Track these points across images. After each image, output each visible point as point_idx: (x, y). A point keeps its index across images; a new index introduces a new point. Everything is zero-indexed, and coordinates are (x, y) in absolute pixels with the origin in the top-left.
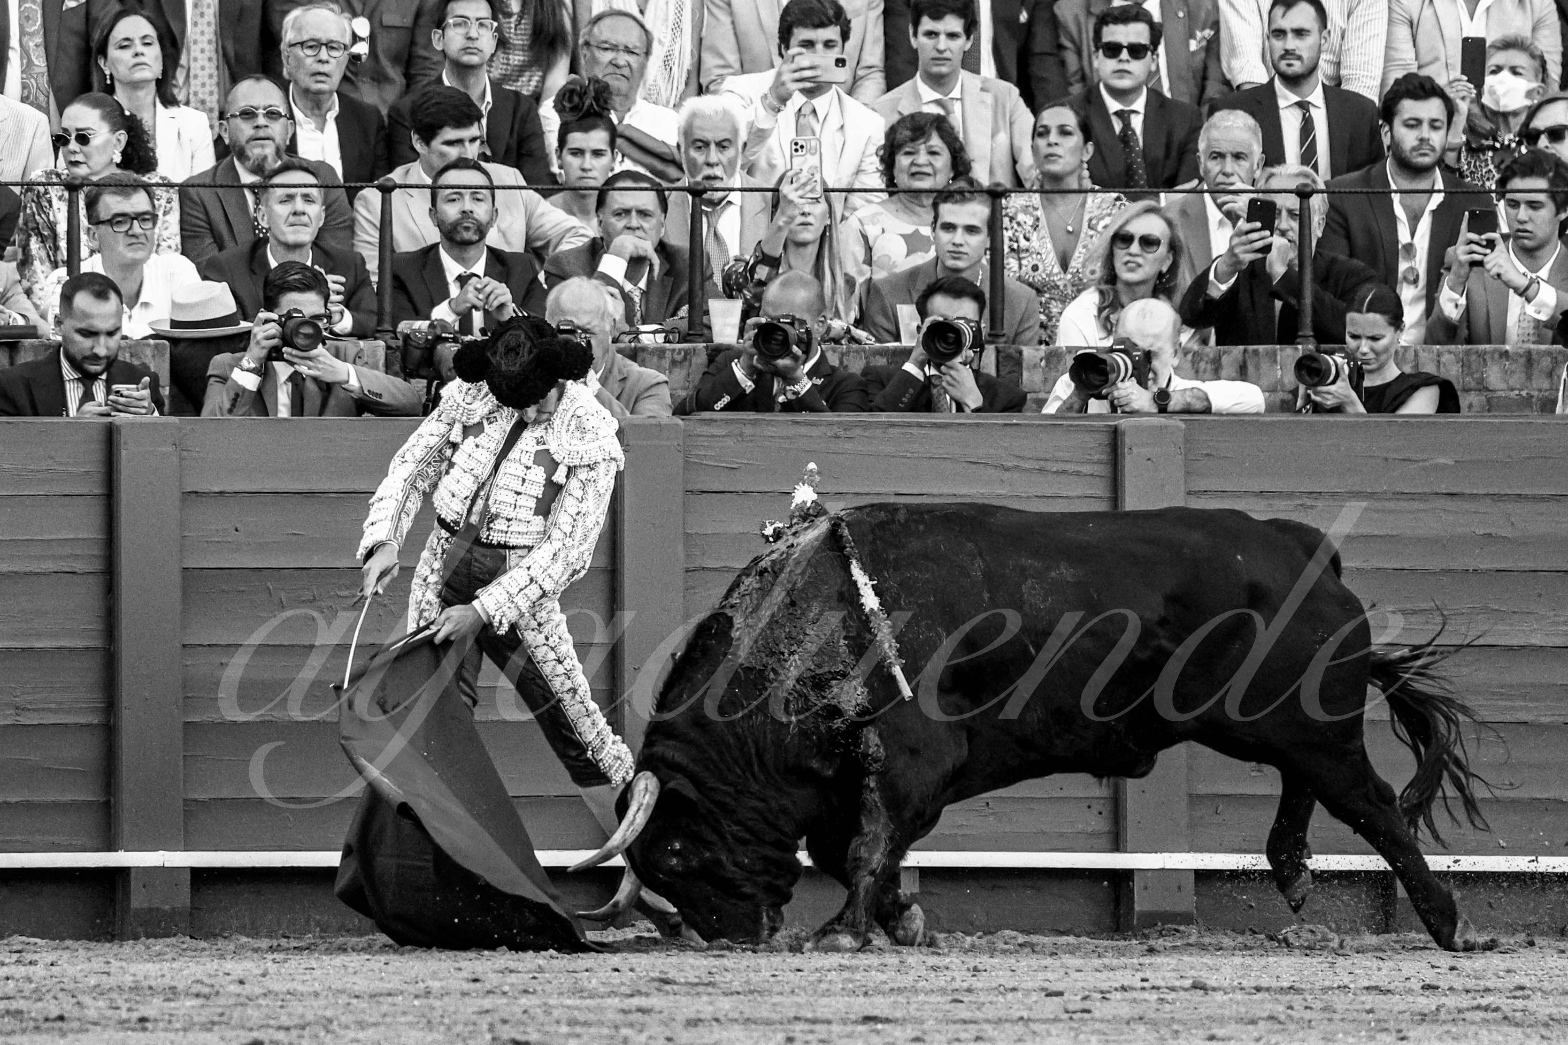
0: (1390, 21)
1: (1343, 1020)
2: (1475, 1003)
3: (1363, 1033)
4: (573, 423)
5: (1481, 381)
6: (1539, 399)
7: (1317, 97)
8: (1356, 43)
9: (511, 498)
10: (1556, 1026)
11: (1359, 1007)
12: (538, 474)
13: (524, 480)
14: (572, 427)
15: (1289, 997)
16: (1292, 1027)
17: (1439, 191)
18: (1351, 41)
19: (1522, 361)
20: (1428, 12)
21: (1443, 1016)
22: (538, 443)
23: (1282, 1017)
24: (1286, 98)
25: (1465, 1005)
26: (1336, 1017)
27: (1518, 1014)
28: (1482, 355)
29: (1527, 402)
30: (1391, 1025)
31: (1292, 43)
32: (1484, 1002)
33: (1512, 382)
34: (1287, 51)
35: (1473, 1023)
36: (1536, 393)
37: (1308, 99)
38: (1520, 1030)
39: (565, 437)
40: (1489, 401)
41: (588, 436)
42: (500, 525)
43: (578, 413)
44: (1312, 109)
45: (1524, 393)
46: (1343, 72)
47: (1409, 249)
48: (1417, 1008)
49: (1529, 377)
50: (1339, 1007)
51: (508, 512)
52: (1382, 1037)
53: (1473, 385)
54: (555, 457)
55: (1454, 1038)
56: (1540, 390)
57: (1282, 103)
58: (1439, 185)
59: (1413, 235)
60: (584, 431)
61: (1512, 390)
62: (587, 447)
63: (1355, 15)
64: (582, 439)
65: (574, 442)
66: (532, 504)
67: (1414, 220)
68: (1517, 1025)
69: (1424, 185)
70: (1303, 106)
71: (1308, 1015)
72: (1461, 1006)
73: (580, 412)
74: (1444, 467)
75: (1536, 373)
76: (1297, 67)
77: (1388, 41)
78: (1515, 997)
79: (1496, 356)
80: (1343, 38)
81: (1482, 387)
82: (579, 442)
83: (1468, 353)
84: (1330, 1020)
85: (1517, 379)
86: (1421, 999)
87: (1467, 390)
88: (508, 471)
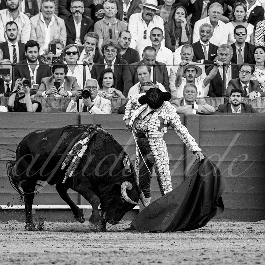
0: (31, 29)
1: (20, 240)
2: (48, 236)
3: (25, 243)
4: (166, 110)
7: (16, 44)
8: (24, 33)
9: (153, 127)
10: (65, 241)
11: (24, 237)
12: (159, 122)
13: (156, 123)
14: (166, 111)
15: (9, 236)
16: (9, 242)
17: (38, 65)
18: (23, 33)
19: (59, 101)
20: (38, 27)
21: (41, 239)
22: (159, 115)
23: (7, 240)
24: (10, 44)
25: (46, 237)
26: (19, 240)
27: (57, 238)
29: (60, 110)
30: (31, 241)
31: (12, 32)
32: (50, 236)
33: (57, 106)
34: (11, 34)
35: (47, 240)
36: (62, 108)
37: (15, 44)
38: (57, 242)
39: (165, 113)
40: (52, 109)
41: (170, 113)
42: (150, 133)
43: (167, 108)
44: (15, 46)
45: (59, 108)
46: (21, 39)
47: (33, 77)
48: (36, 237)
49: (60, 104)
50: (19, 238)
51: (152, 130)
52: (28, 244)
53: (49, 106)
54: (163, 118)
55: (44, 244)
56: (62, 107)
57: (9, 45)
58: (38, 63)
59: (33, 74)
60: (169, 112)
61: (56, 107)
62: (170, 115)
63: (24, 27)
64: (169, 114)
65: (167, 114)
66: (157, 128)
67: (33, 71)
68: (57, 241)
69: (35, 64)
70: (14, 46)
71: (13, 239)
72: (45, 237)
73: (168, 108)
74: (43, 123)
76: (14, 37)
77: (31, 33)
78: (56, 235)
79: (53, 100)
80: (21, 32)
82: (168, 114)
84: (17, 240)
85: (58, 105)
86: (36, 236)
88: (152, 121)
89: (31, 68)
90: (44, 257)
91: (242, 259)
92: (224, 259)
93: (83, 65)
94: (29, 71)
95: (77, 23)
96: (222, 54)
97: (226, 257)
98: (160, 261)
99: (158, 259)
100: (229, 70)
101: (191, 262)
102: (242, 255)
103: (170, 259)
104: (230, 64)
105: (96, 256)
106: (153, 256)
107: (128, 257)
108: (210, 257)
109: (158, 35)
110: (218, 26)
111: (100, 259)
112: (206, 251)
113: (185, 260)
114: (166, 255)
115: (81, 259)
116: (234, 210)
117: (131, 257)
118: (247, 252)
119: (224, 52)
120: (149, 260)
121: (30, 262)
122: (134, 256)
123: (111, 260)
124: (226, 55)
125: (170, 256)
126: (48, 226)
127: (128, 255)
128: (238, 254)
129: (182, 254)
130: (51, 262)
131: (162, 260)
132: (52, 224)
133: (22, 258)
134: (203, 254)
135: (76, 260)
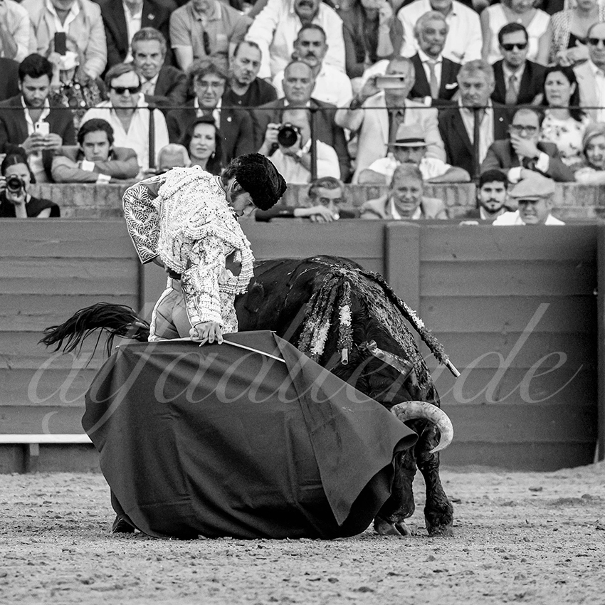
5: (72, 201)
6: (100, 210)
17: (47, 108)
19: (92, 192)
28: (73, 188)
33: (87, 202)
36: (98, 207)
40: (76, 210)
45: (93, 207)
49: (95, 199)
53: (68, 203)
58: (47, 105)
61: (87, 206)
74: (55, 244)
75: (99, 197)
81: (73, 205)
83: (66, 187)
85: (90, 200)
87: (65, 206)
89: (30, 114)
90: (65, 565)
91: (524, 572)
92: (483, 572)
93: (149, 108)
94: (25, 122)
95: (132, 14)
96: (468, 85)
97: (487, 567)
98: (333, 576)
99: (329, 571)
100: (488, 119)
101: (406, 579)
102: (523, 560)
103: (358, 570)
104: (490, 104)
105: (185, 565)
106: (317, 564)
107: (259, 567)
108: (450, 565)
109: (316, 44)
110: (455, 15)
111: (195, 572)
112: (438, 549)
113: (392, 574)
114: (346, 562)
115: (149, 571)
116: (499, 445)
117: (266, 568)
118: (535, 553)
119: (471, 80)
120: (307, 574)
121: (31, 578)
122: (274, 565)
123: (220, 575)
124: (478, 86)
125: (356, 563)
126: (67, 484)
127: (258, 562)
128: (514, 557)
129: (384, 557)
130: (80, 578)
131: (338, 574)
132: (78, 480)
133: (12, 570)
134: (432, 559)
135: (138, 575)
